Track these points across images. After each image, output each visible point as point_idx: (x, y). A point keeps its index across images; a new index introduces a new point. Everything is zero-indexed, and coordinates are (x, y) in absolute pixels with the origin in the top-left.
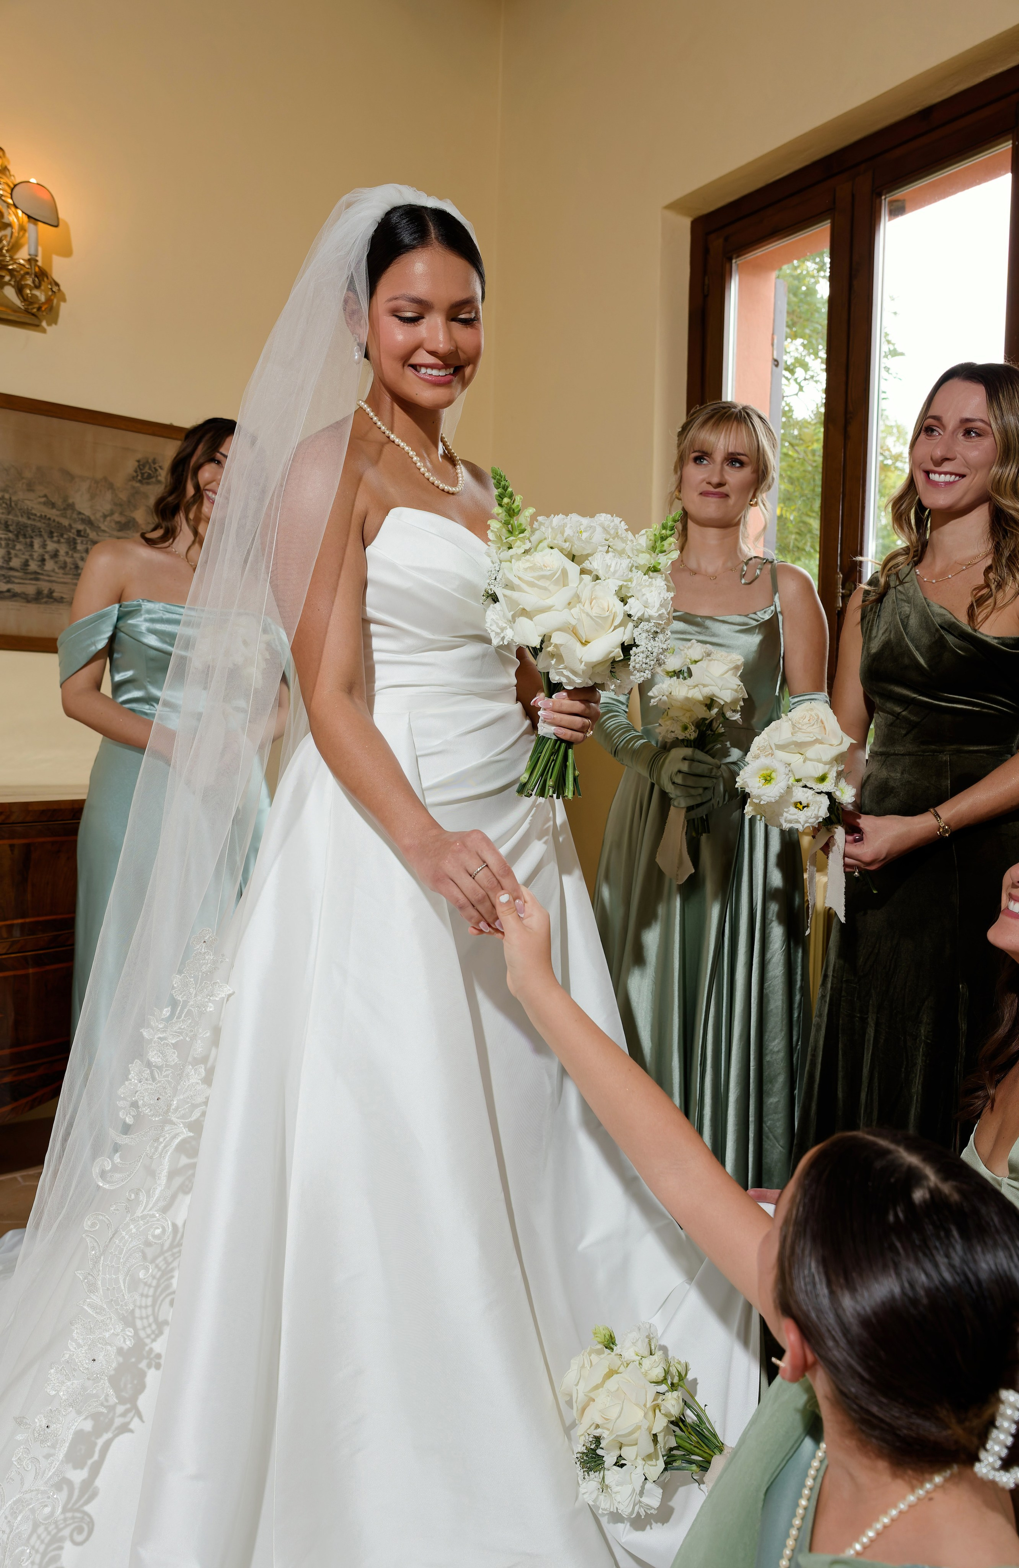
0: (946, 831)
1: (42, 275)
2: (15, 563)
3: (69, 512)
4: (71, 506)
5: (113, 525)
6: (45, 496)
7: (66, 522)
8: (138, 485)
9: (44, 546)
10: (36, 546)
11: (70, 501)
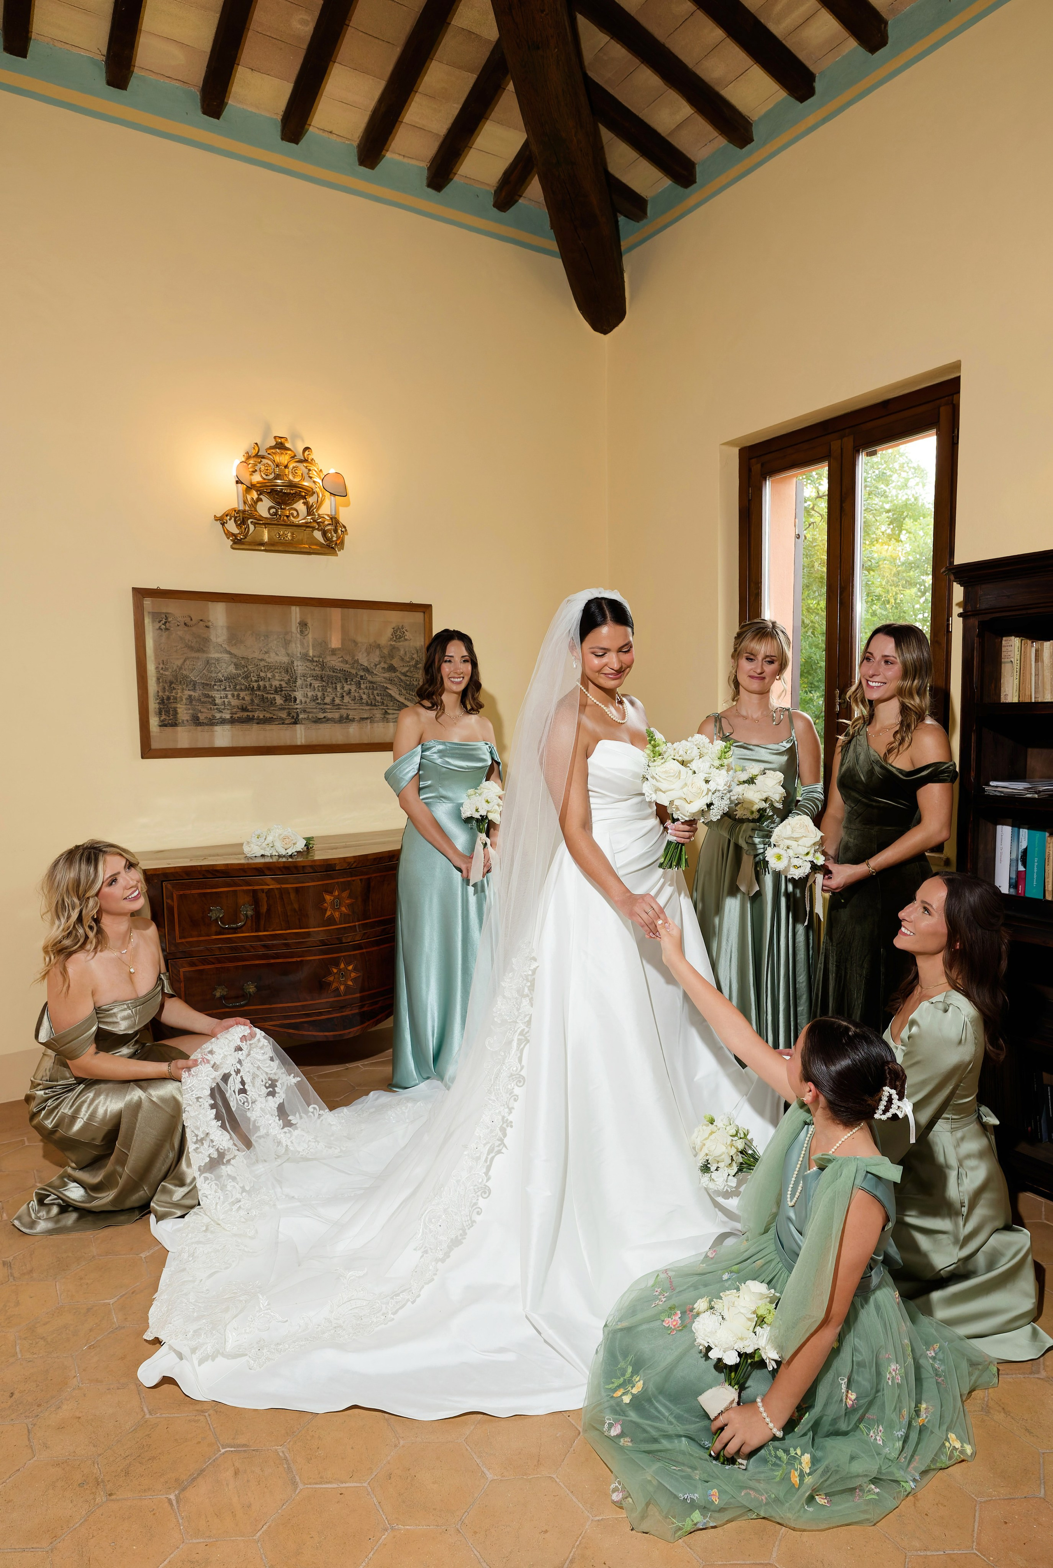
0: (873, 872)
1: (335, 521)
2: (328, 700)
3: (356, 665)
4: (357, 661)
5: (380, 670)
6: (342, 657)
7: (354, 671)
8: (394, 643)
9: (343, 688)
10: (338, 688)
11: (356, 658)
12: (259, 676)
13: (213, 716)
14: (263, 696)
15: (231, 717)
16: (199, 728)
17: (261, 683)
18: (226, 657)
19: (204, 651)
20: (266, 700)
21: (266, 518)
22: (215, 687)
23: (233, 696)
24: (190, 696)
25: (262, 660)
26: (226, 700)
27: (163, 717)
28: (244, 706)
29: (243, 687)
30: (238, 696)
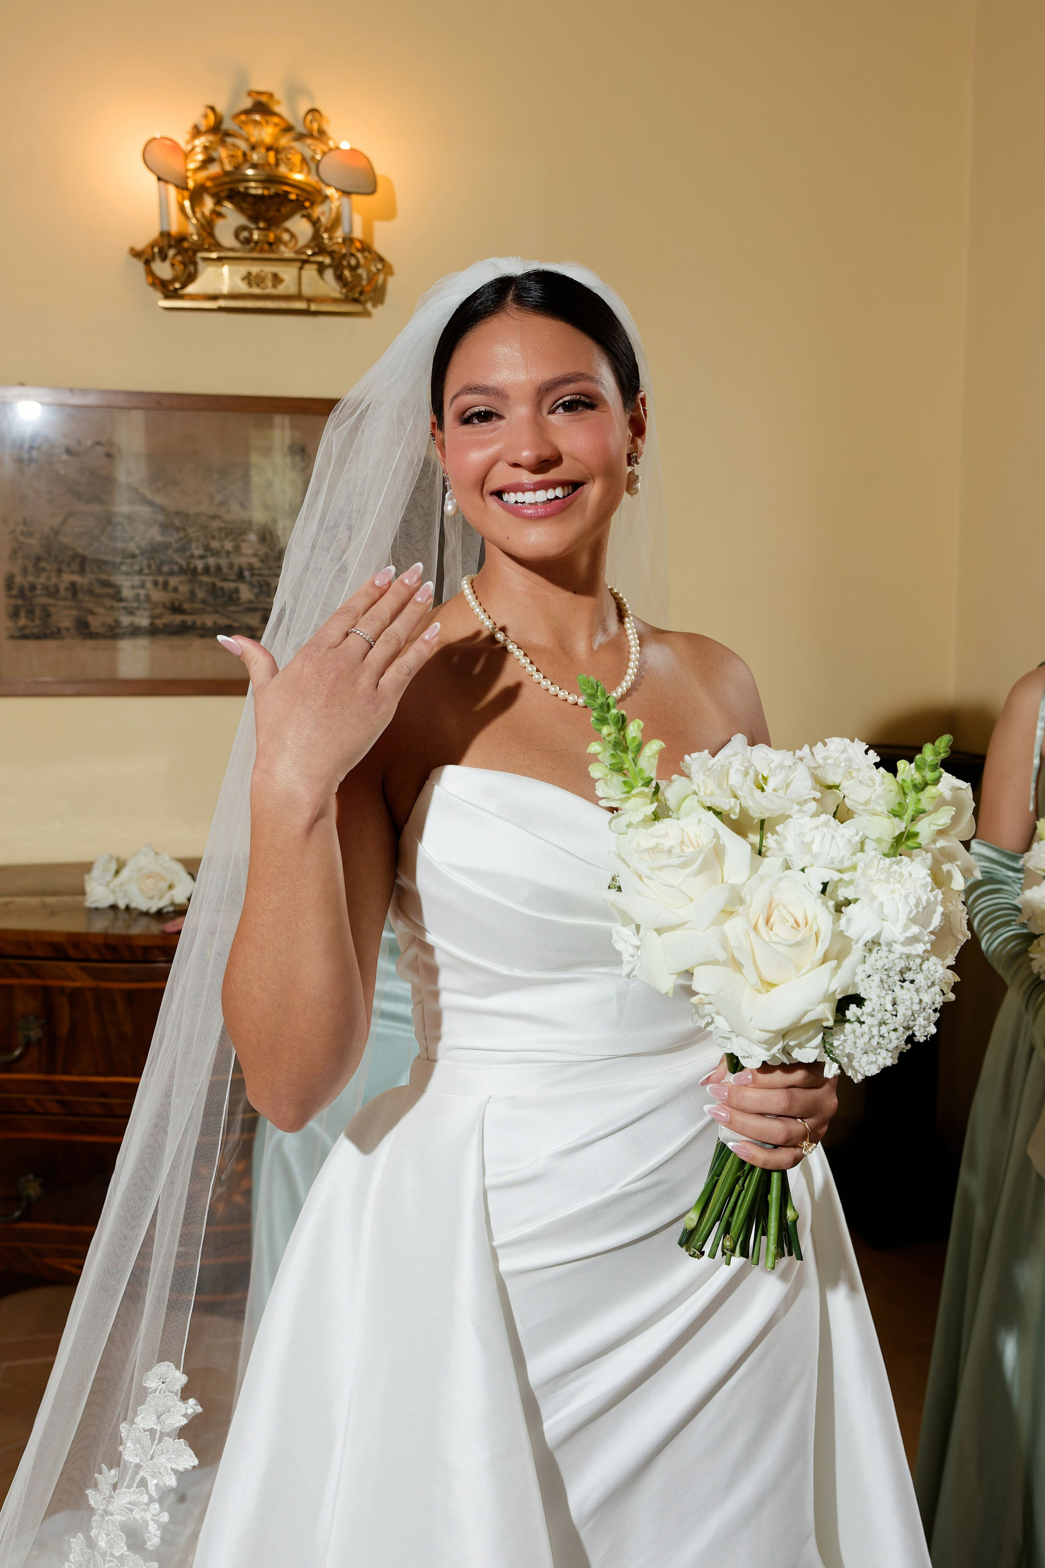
1: (365, 249)
12: (207, 548)
13: (117, 622)
14: (214, 584)
15: (152, 624)
16: (89, 643)
17: (211, 561)
18: (144, 511)
19: (102, 502)
20: (219, 593)
21: (231, 250)
22: (124, 568)
23: (156, 583)
24: (73, 585)
25: (215, 517)
26: (142, 592)
27: (22, 621)
28: (177, 604)
29: (176, 568)
30: (166, 584)
